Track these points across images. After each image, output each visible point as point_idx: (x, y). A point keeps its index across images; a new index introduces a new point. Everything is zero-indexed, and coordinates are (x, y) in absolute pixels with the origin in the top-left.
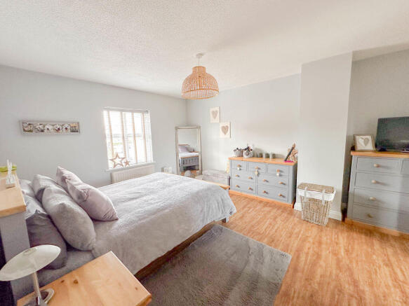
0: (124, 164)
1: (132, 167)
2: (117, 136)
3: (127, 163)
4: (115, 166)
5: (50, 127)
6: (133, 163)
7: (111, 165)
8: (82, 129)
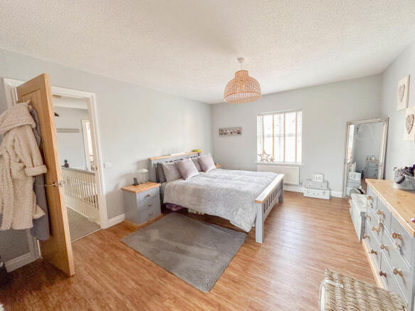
0: (269, 160)
1: (275, 165)
2: (268, 136)
3: (272, 160)
4: (262, 160)
5: (228, 131)
6: (277, 160)
7: (259, 159)
8: (243, 132)
